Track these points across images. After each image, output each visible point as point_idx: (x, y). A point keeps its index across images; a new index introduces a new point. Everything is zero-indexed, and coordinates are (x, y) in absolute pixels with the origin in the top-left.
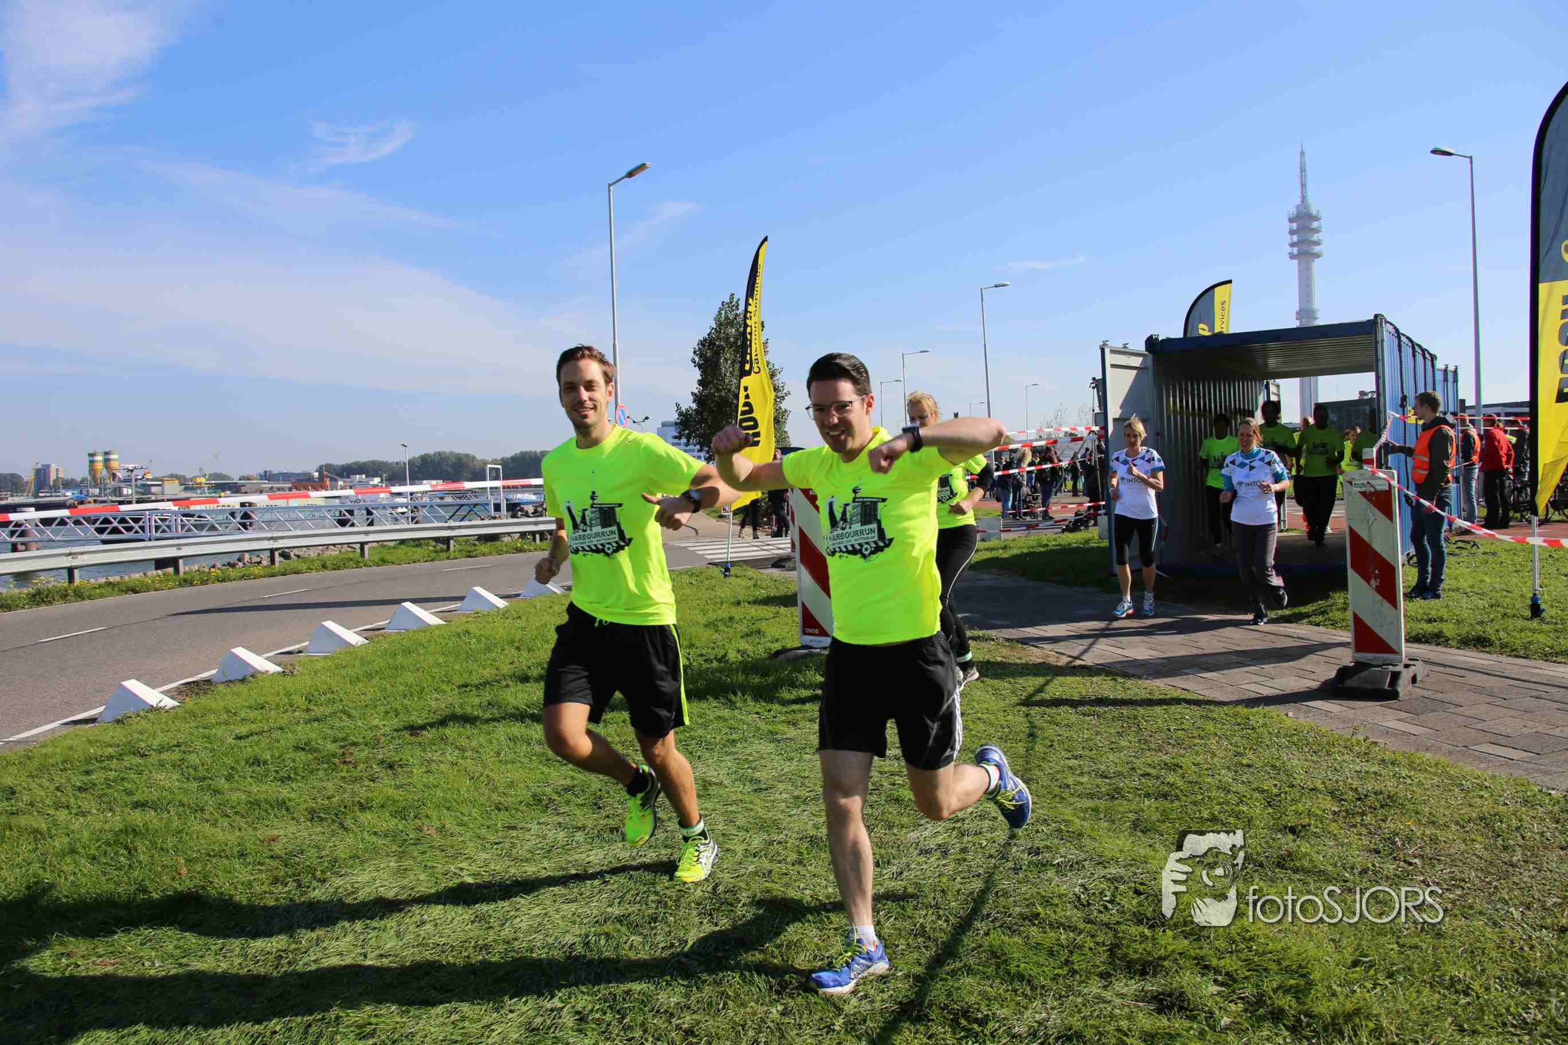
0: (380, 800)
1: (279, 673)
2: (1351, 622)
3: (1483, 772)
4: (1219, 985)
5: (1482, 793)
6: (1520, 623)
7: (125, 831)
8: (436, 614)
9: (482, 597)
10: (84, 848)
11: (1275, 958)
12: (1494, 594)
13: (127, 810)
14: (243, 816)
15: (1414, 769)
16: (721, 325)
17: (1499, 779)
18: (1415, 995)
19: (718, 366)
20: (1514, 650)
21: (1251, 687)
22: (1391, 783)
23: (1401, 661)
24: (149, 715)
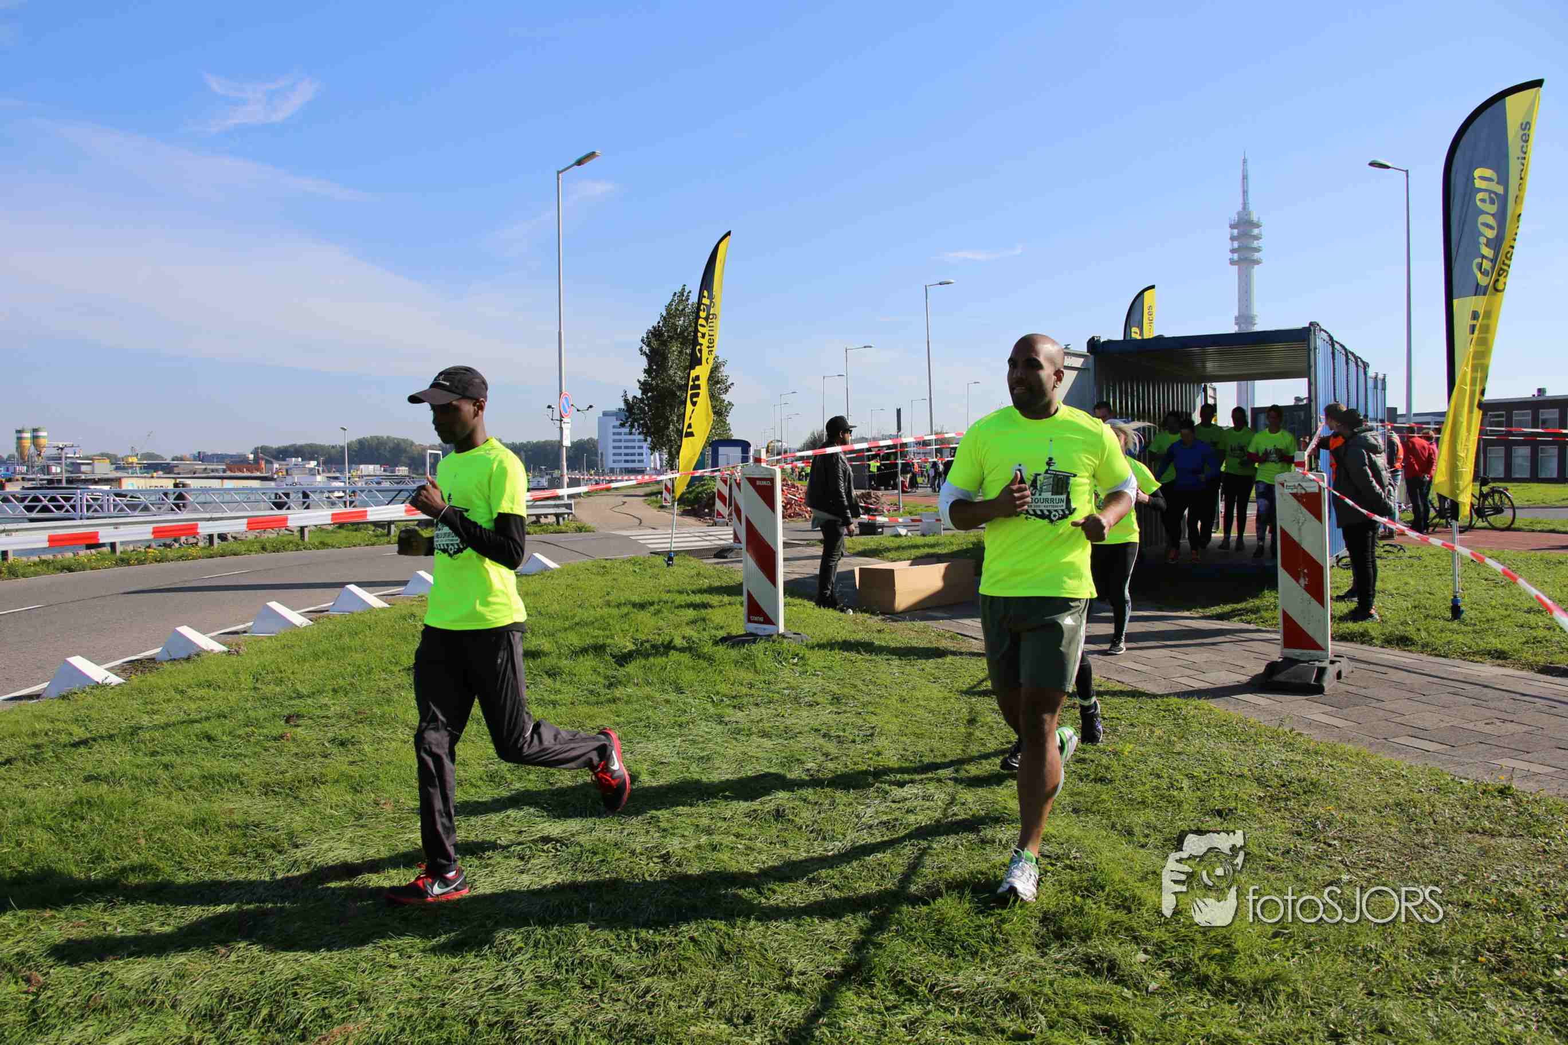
0: (332, 775)
1: (224, 652)
2: (1280, 620)
3: (1402, 763)
4: (1147, 954)
5: (1399, 781)
6: (1441, 624)
7: (80, 801)
8: (379, 597)
10: (39, 818)
12: (1418, 596)
13: (80, 783)
14: (197, 790)
15: (1336, 758)
16: (671, 315)
17: (1415, 769)
18: (1329, 963)
19: (665, 358)
20: (1433, 650)
21: (1183, 680)
22: (1314, 771)
23: (1327, 658)
24: (95, 691)
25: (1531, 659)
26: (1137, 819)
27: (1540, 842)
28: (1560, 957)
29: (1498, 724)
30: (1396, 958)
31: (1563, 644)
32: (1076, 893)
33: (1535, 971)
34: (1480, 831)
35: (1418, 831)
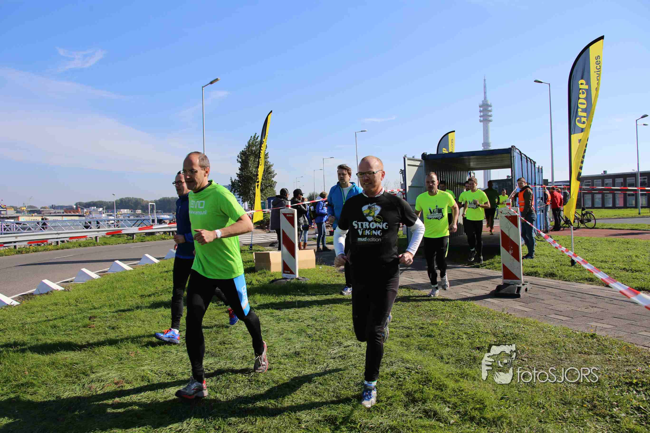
1: (63, 290)
2: (502, 268)
3: (552, 325)
4: (450, 408)
5: (551, 333)
6: (567, 268)
8: (129, 265)
9: (149, 258)
11: (472, 397)
12: (558, 256)
15: (526, 324)
16: (250, 146)
17: (557, 328)
18: (524, 409)
19: (248, 163)
20: (564, 278)
21: (463, 293)
22: (516, 330)
23: (521, 283)
24: (7, 308)
26: (444, 352)
27: (607, 356)
28: (616, 403)
29: (591, 308)
30: (551, 406)
31: (615, 275)
32: (420, 384)
33: (606, 410)
34: (584, 352)
35: (559, 353)
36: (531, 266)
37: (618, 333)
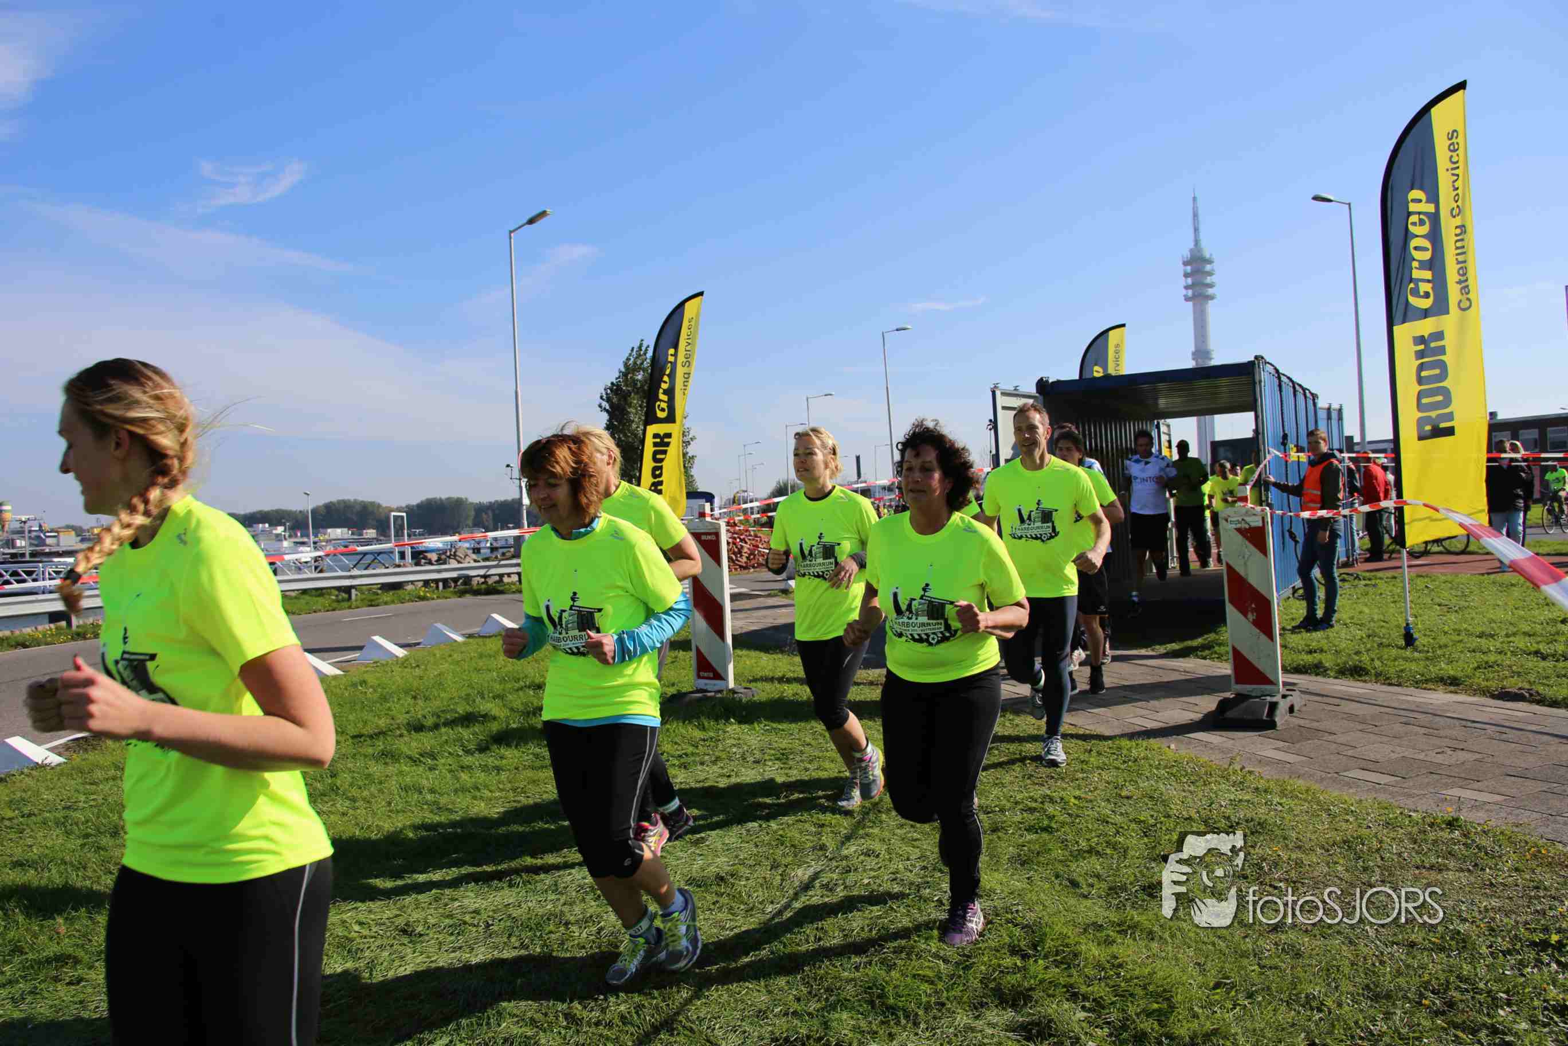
2: (1231, 656)
3: (1350, 796)
4: (1086, 1011)
5: (1347, 817)
6: (1394, 652)
8: (334, 664)
9: (381, 647)
11: (1141, 983)
12: (1372, 624)
15: (1286, 796)
16: (629, 370)
17: (1364, 803)
18: (1271, 1013)
19: (626, 413)
20: (1388, 678)
21: (1139, 721)
22: (1263, 810)
23: (1278, 692)
24: (34, 773)
25: (1484, 684)
26: (1082, 869)
28: (1504, 996)
29: (1449, 752)
30: (1340, 1005)
31: (1514, 668)
33: (1479, 1012)
34: (1428, 865)
35: (1365, 869)
36: (1306, 648)
37: (1518, 815)
